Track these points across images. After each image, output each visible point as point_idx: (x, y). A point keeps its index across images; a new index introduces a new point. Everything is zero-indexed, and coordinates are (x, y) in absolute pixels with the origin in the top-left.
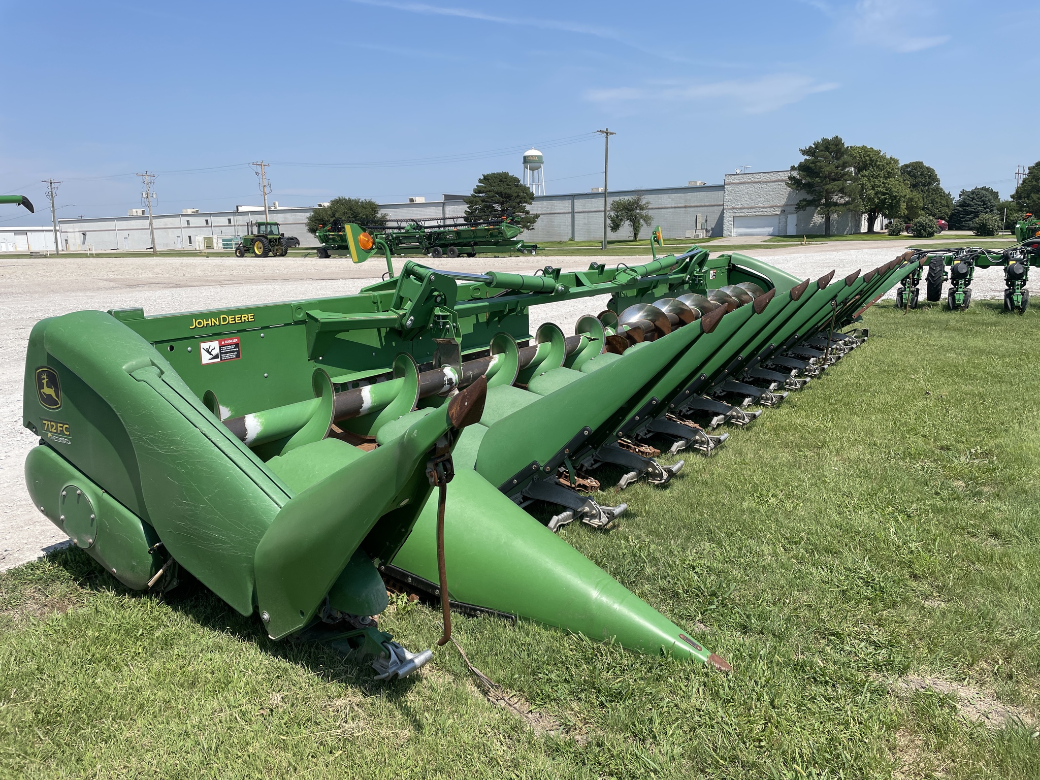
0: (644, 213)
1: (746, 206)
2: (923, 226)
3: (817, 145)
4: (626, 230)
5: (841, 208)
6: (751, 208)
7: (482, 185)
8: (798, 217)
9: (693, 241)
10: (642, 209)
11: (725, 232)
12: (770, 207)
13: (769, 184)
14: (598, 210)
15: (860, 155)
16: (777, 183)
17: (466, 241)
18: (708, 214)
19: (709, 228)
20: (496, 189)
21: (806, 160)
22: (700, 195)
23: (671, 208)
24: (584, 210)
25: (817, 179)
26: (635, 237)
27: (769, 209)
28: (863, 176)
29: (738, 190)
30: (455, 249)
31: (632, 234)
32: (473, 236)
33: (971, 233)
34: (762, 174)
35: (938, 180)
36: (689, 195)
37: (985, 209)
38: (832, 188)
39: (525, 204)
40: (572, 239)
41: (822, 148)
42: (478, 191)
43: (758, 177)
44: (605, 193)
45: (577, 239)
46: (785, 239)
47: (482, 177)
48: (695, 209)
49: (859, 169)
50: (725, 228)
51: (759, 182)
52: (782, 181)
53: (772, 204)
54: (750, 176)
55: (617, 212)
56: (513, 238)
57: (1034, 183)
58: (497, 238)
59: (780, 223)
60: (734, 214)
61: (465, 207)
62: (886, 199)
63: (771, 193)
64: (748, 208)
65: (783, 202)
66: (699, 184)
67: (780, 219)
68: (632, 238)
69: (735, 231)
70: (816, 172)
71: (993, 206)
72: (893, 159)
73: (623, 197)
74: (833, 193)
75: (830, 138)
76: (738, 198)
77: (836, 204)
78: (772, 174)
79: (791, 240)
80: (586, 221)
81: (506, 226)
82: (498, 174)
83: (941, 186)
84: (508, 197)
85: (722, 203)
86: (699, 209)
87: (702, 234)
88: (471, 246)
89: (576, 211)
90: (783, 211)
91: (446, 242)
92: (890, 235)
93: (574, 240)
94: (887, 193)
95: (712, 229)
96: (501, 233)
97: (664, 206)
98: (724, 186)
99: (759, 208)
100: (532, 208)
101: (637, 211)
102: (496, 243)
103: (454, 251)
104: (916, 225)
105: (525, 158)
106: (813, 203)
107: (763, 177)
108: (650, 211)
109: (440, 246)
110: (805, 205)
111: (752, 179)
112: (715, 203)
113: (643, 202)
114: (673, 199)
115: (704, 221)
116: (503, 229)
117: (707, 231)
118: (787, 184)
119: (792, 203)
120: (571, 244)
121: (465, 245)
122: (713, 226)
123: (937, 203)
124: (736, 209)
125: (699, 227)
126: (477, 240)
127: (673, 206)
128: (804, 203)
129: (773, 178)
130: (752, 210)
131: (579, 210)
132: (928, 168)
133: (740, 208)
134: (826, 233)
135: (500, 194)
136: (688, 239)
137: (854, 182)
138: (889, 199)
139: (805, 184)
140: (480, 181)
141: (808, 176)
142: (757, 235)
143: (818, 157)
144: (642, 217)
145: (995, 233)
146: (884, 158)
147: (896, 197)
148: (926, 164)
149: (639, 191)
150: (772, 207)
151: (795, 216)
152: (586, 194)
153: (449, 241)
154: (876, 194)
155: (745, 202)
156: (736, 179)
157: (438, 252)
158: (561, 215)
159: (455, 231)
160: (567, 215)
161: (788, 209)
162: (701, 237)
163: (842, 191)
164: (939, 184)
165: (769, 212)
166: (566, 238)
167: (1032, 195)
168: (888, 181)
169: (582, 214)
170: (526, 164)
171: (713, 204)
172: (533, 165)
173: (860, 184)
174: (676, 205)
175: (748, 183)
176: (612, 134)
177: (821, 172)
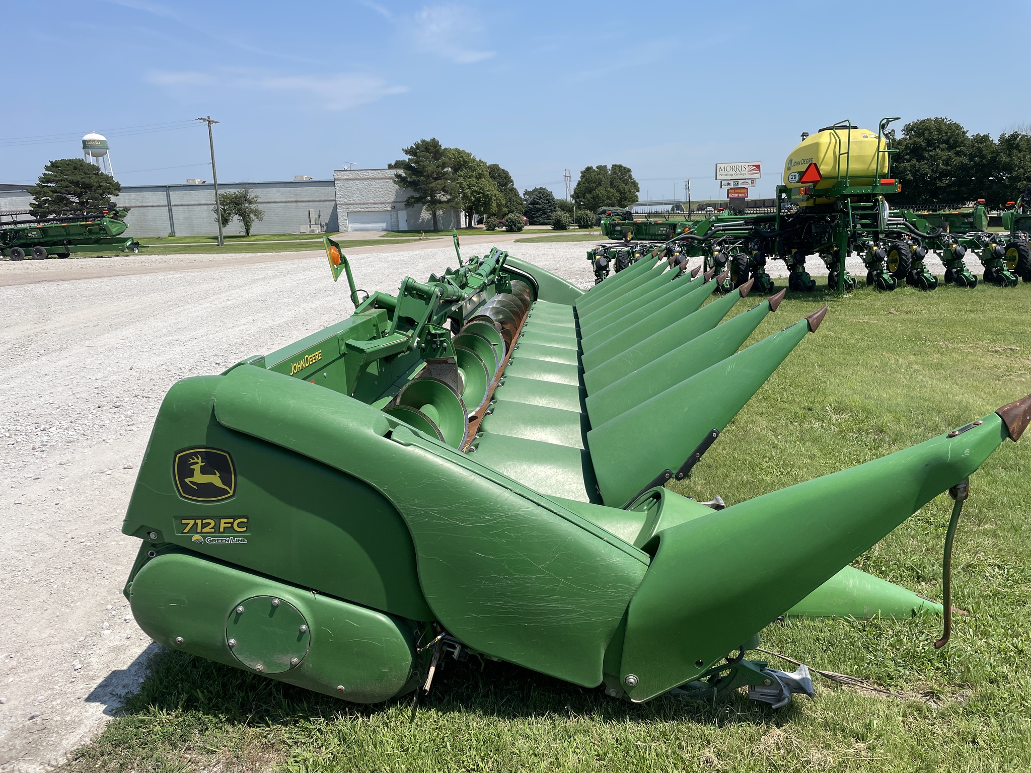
0: (253, 207)
1: (358, 202)
2: (513, 222)
3: (418, 146)
4: (235, 225)
5: (445, 205)
6: (364, 204)
7: (50, 173)
8: (407, 213)
9: (310, 236)
10: (250, 203)
11: (340, 227)
12: (381, 203)
13: (377, 181)
14: (200, 203)
15: (455, 156)
16: (385, 181)
17: (55, 239)
18: (321, 209)
19: (323, 224)
20: (70, 178)
21: (409, 159)
22: (310, 190)
23: (282, 202)
24: (183, 203)
25: (422, 178)
26: (247, 233)
27: (380, 205)
28: (460, 176)
29: (348, 186)
30: (43, 248)
31: (244, 230)
32: (65, 233)
33: (549, 227)
34: (369, 171)
35: (512, 181)
36: (299, 190)
37: (550, 206)
38: (436, 186)
39: (109, 196)
40: (172, 234)
41: (422, 149)
42: (46, 179)
43: (366, 174)
44: (214, 185)
45: (177, 235)
46: (400, 234)
47: (49, 164)
48: (307, 203)
49: (456, 170)
50: (340, 224)
51: (368, 179)
52: (390, 178)
53: (382, 200)
54: (359, 173)
55: (224, 206)
56: (119, 234)
57: (587, 185)
58: (99, 236)
59: (391, 219)
60: (347, 210)
61: (31, 199)
62: (480, 197)
63: (381, 190)
64: (360, 204)
65: (392, 199)
66: (305, 179)
67: (391, 215)
68: (244, 234)
69: (350, 226)
70: (419, 172)
71: (556, 204)
72: (482, 162)
73: (229, 190)
74: (436, 191)
75: (428, 140)
76: (350, 194)
77: (440, 202)
78: (379, 171)
79: (405, 235)
80: (187, 215)
81: (110, 221)
82: (70, 160)
83: (515, 186)
84: (87, 187)
85: (334, 198)
86: (311, 203)
87: (317, 230)
88: (63, 244)
89: (172, 204)
90: (393, 208)
91: (28, 242)
92: (487, 230)
93: (174, 236)
94: (481, 193)
95: (327, 224)
96: (103, 229)
97: (273, 200)
98: (334, 182)
99: (370, 204)
100: (120, 200)
101: (246, 205)
102: (97, 241)
103: (41, 252)
104: (507, 221)
105: (84, 142)
106: (420, 200)
107: (371, 174)
108: (260, 205)
109: (21, 246)
110: (414, 202)
111: (361, 176)
112: (326, 199)
113: (251, 195)
114: (282, 194)
115: (317, 216)
116: (106, 225)
117: (322, 226)
118: (394, 181)
119: (401, 200)
120: (171, 240)
121: (55, 244)
122: (327, 222)
123: (514, 201)
124: (349, 204)
125: (313, 222)
126: (72, 238)
127: (284, 200)
128: (413, 200)
129: (380, 176)
130: (364, 206)
131: (176, 203)
132: (503, 170)
133: (353, 204)
134: (434, 229)
135: (77, 184)
136: (303, 234)
137: (453, 182)
138: (483, 197)
139: (410, 182)
140: (47, 168)
141: (413, 174)
142: (372, 230)
143: (420, 157)
144: (251, 211)
145: (567, 228)
146: (474, 160)
147: (488, 195)
148: (502, 167)
149: (245, 184)
150: (383, 203)
151: (404, 212)
152: (183, 186)
153: (32, 240)
154: (472, 192)
155: (356, 198)
156: (346, 175)
157: (19, 253)
158: (155, 208)
159: (39, 228)
160: (162, 208)
161: (397, 205)
162: (317, 232)
163: (444, 189)
164: (513, 185)
165: (380, 208)
166: (165, 233)
167: (587, 195)
168: (480, 181)
169: (181, 208)
170: (87, 150)
171: (324, 199)
172: (95, 150)
173: (458, 183)
174: (286, 200)
175: (358, 179)
176: (216, 122)
177: (425, 171)
